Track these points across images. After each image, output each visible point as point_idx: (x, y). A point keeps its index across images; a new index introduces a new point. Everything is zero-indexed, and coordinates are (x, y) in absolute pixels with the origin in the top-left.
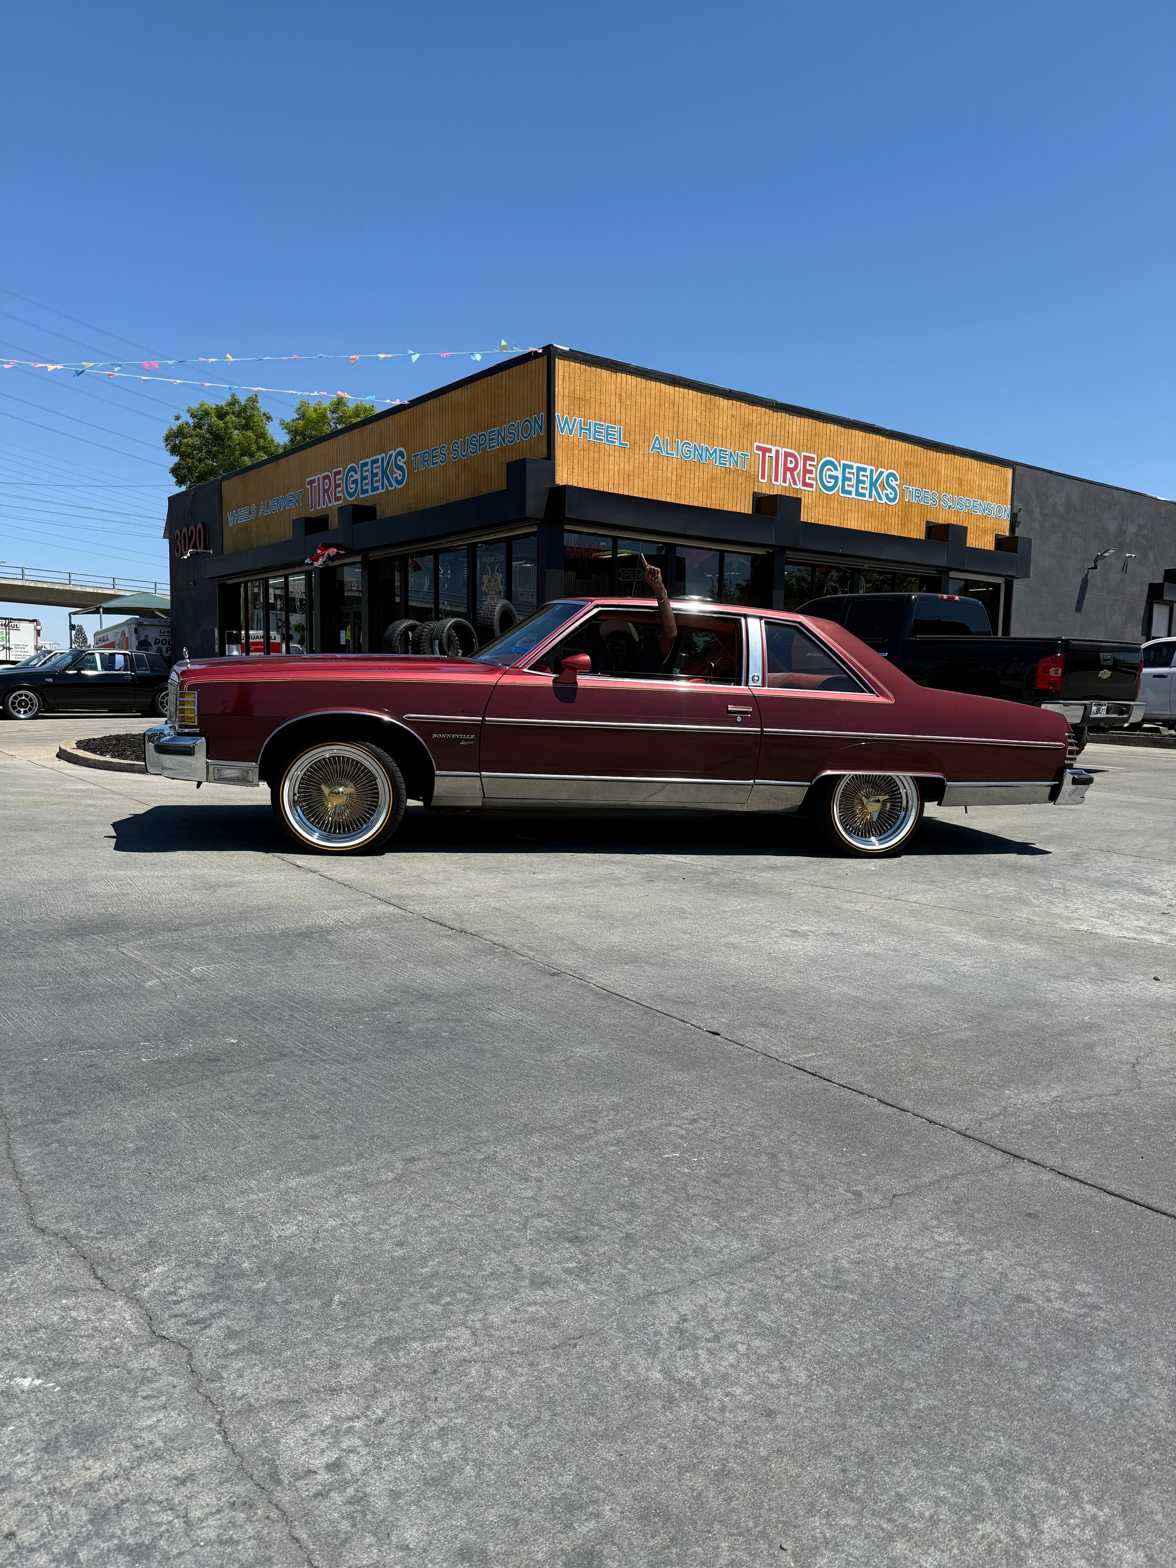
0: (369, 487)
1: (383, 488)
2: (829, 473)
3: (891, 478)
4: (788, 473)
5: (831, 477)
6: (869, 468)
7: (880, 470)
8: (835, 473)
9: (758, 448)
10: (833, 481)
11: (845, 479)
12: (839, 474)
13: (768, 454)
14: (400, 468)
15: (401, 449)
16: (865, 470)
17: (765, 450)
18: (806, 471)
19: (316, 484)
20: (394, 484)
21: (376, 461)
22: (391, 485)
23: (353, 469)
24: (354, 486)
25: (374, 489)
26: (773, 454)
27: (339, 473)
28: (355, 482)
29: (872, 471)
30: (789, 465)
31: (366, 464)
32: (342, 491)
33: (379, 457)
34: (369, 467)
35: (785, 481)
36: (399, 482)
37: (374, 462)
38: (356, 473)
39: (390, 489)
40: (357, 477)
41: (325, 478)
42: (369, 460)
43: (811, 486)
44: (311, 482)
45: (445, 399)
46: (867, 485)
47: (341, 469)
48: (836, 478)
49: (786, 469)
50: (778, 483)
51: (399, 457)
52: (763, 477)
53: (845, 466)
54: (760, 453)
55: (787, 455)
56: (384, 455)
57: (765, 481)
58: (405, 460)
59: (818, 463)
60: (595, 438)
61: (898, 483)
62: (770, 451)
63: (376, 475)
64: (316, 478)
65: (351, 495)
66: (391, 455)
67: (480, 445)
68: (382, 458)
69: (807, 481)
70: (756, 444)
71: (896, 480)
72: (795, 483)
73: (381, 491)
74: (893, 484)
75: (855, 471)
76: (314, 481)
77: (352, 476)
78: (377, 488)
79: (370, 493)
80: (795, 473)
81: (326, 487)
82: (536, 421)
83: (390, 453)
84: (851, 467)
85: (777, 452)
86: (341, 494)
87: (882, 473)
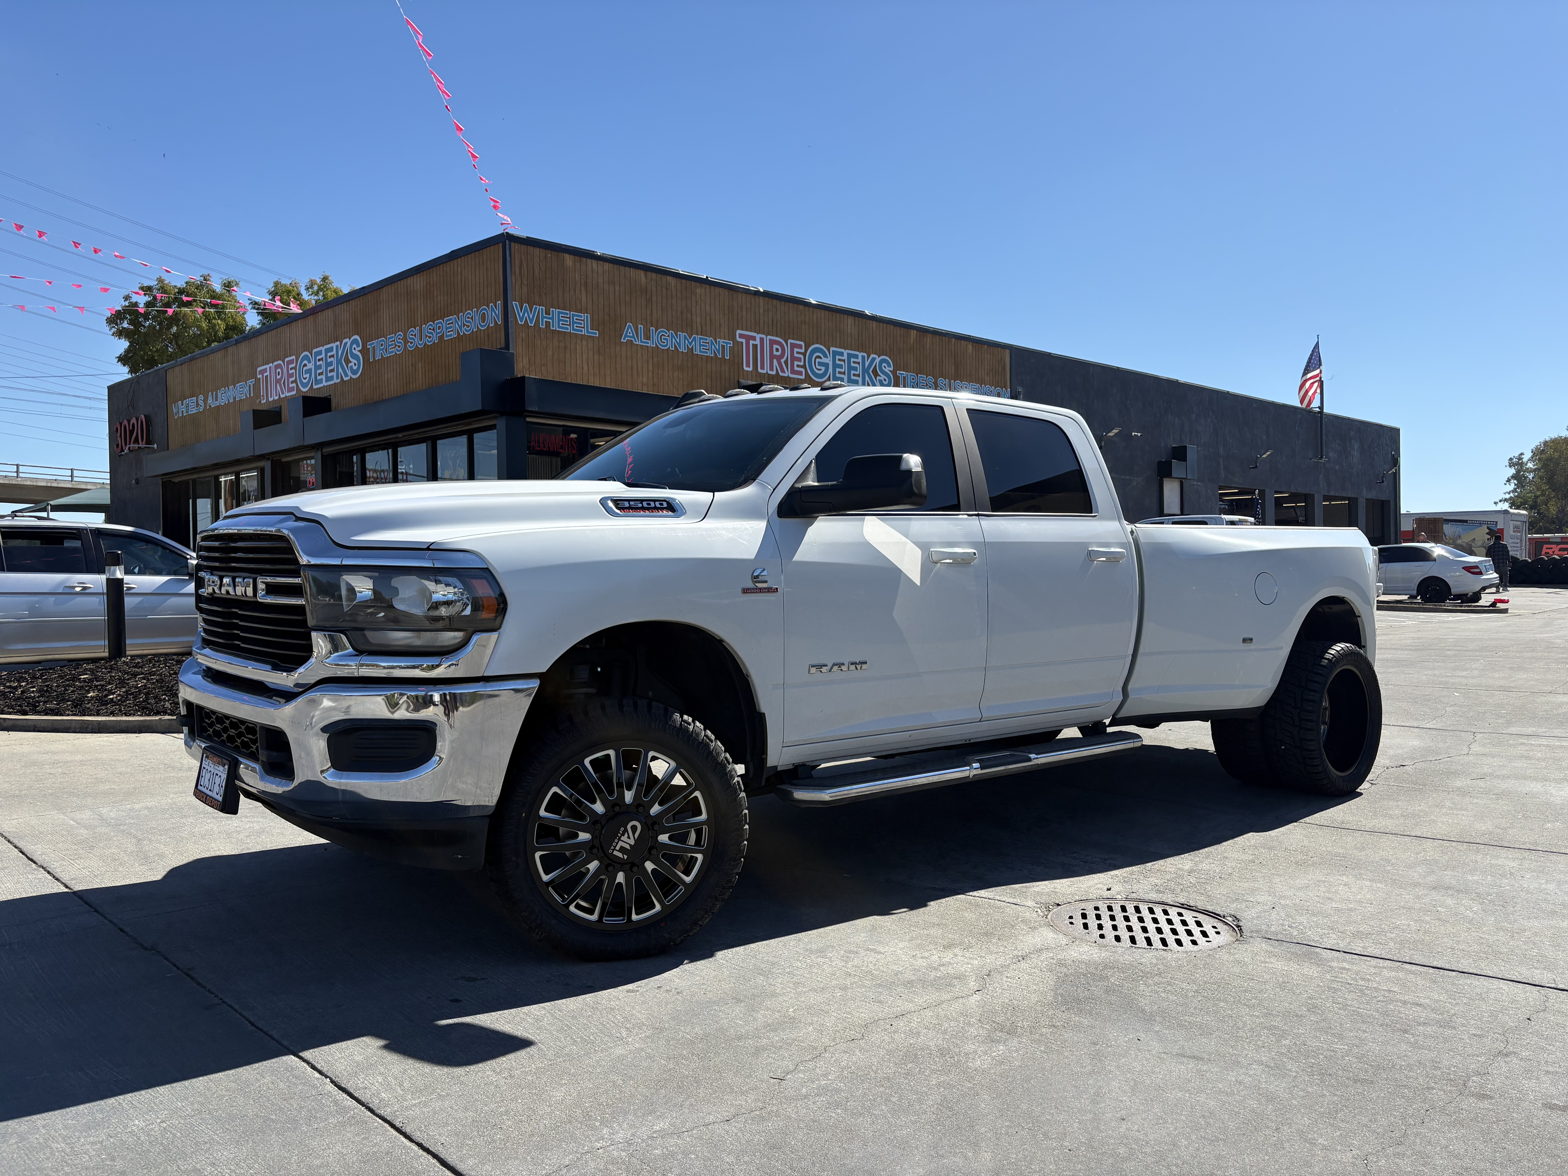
0: (323, 377)
1: (337, 378)
2: (818, 360)
3: (884, 364)
4: (775, 361)
5: (820, 364)
6: (860, 354)
7: (873, 356)
8: (824, 360)
9: (741, 336)
10: (823, 368)
11: (835, 366)
12: (828, 360)
13: (751, 342)
14: (355, 357)
15: (356, 337)
16: (856, 357)
17: (748, 338)
18: (794, 359)
19: (268, 373)
20: (349, 374)
21: (331, 349)
22: (346, 375)
23: (306, 357)
24: (308, 376)
25: (328, 379)
26: (758, 342)
27: (291, 362)
28: (309, 371)
29: (863, 357)
30: (775, 353)
31: (320, 353)
32: (295, 381)
33: (334, 345)
34: (323, 355)
35: (772, 369)
36: (354, 372)
37: (327, 351)
38: (310, 362)
39: (345, 379)
40: (311, 366)
41: (277, 367)
42: (323, 349)
43: (800, 373)
44: (262, 372)
45: (401, 285)
46: (860, 371)
47: (294, 357)
48: (826, 365)
49: (772, 357)
50: (765, 372)
51: (355, 346)
52: (748, 366)
53: (835, 353)
54: (744, 341)
55: (772, 342)
56: (338, 343)
57: (750, 369)
58: (360, 348)
59: (806, 350)
60: (559, 327)
61: (892, 369)
62: (754, 338)
63: (331, 364)
64: (267, 366)
65: (304, 385)
66: (346, 343)
67: (437, 333)
68: (337, 346)
69: (796, 368)
70: (738, 332)
71: (889, 366)
72: (783, 371)
73: (335, 381)
74: (887, 370)
75: (845, 357)
76: (265, 370)
77: (305, 365)
78: (332, 378)
79: (325, 384)
80: (782, 361)
81: (278, 377)
82: (492, 310)
83: (345, 341)
84: (842, 354)
85: (762, 340)
86: (294, 385)
87: (874, 359)
